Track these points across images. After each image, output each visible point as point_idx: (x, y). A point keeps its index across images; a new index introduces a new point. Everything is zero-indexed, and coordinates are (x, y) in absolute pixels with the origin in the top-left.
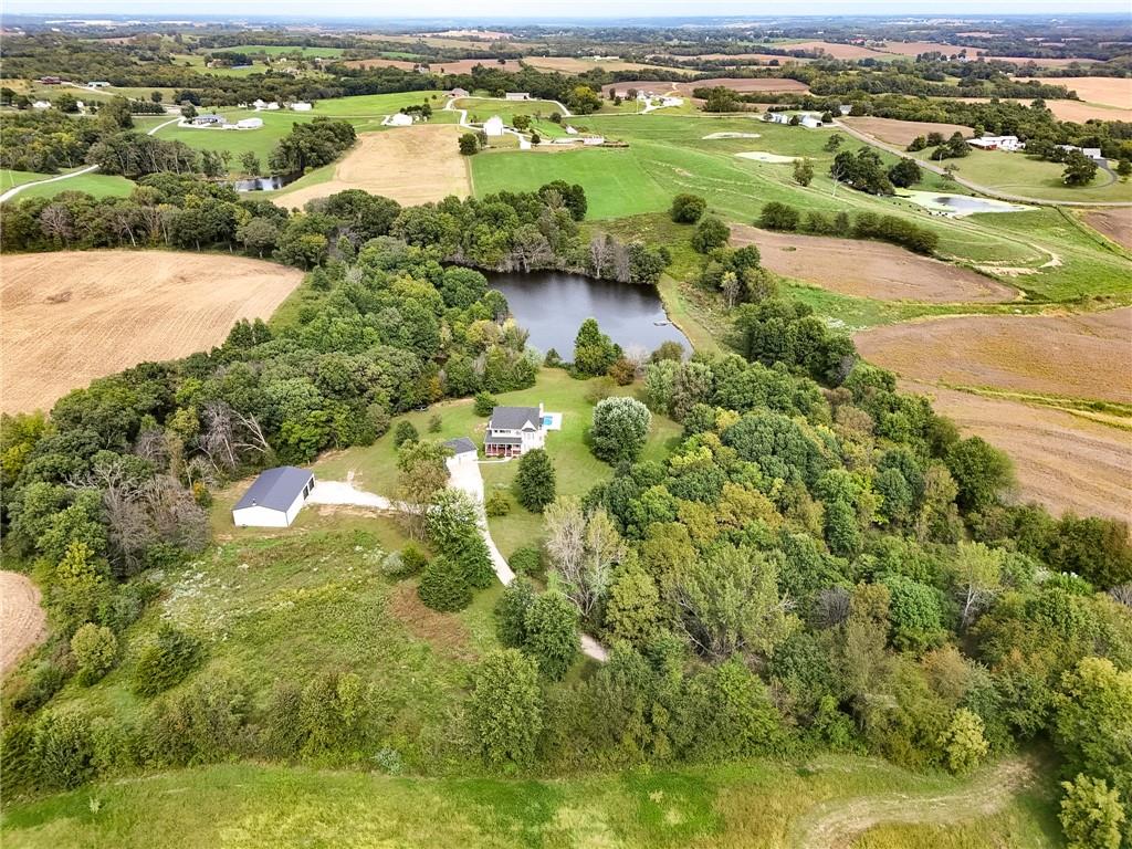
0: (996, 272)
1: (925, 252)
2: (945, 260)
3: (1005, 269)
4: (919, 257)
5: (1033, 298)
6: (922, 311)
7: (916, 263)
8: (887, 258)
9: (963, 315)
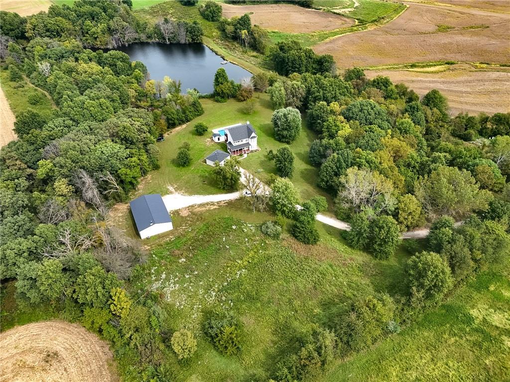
0: (340, 12)
1: (308, 6)
2: (317, 9)
3: (343, 10)
4: (307, 9)
5: (362, 22)
6: (327, 36)
7: (307, 12)
8: (295, 12)
9: (343, 35)
